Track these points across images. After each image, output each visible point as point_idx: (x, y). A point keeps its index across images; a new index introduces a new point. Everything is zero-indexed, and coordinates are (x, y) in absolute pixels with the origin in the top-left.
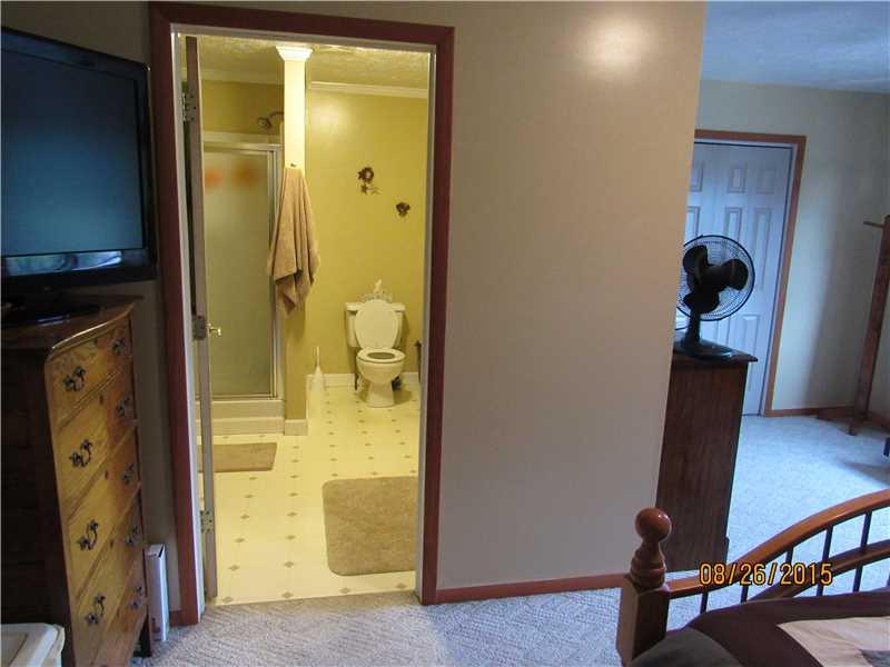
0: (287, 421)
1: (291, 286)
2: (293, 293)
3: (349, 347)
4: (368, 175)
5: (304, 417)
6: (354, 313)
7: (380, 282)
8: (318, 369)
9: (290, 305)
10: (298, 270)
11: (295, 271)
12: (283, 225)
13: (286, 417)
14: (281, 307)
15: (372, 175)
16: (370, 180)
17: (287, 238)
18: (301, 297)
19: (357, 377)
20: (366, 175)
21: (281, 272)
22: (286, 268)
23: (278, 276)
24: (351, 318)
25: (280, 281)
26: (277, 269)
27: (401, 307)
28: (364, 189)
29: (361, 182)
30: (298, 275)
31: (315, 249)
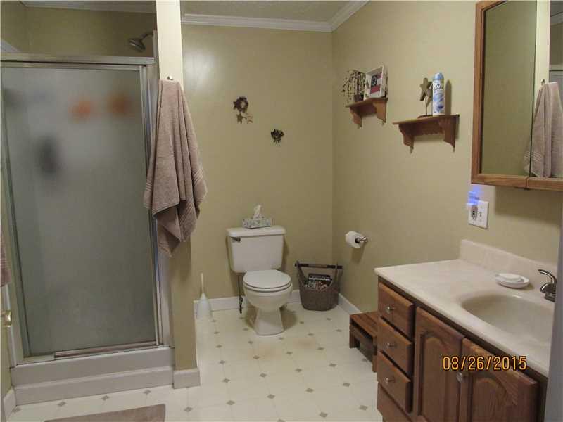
0: (177, 373)
1: (174, 220)
2: (176, 228)
3: (232, 273)
4: (243, 104)
5: (194, 365)
6: (238, 239)
7: (259, 207)
8: (203, 295)
9: (173, 241)
10: (181, 201)
11: (177, 201)
12: (161, 148)
13: (174, 366)
14: (164, 244)
15: (247, 104)
16: (245, 110)
17: (166, 163)
18: (186, 233)
19: (241, 300)
20: (240, 104)
21: (162, 204)
22: (167, 198)
23: (158, 208)
24: (235, 245)
25: (160, 215)
26: (156, 202)
27: (281, 230)
28: (240, 118)
29: (237, 112)
30: (182, 206)
31: (200, 174)
